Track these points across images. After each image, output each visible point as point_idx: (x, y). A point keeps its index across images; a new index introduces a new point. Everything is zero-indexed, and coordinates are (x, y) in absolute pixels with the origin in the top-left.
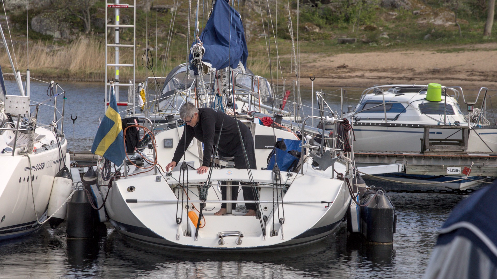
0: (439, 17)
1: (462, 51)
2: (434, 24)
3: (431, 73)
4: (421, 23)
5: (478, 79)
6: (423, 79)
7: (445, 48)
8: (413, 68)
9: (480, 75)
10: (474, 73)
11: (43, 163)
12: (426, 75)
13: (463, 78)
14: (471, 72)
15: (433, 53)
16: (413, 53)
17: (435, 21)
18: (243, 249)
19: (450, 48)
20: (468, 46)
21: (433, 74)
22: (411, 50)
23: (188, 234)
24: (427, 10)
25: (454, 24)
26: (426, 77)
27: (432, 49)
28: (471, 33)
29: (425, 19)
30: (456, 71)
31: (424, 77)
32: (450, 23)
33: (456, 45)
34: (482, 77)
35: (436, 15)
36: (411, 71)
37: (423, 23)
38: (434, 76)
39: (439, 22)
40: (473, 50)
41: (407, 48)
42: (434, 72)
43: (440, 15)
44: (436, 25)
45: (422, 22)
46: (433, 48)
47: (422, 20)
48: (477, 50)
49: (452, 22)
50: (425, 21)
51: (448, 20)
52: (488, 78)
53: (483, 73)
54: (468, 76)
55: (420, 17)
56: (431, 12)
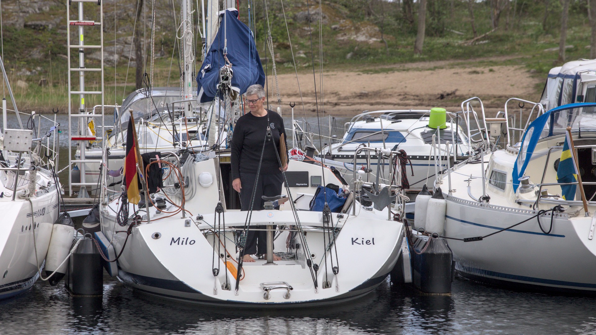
0: (362, 33)
1: (392, 72)
2: (356, 41)
3: (358, 97)
4: (341, 40)
5: (413, 103)
6: (350, 104)
7: (372, 68)
8: (337, 92)
9: (414, 99)
10: (407, 96)
11: (44, 208)
12: (352, 99)
13: (395, 103)
14: (404, 95)
15: (359, 74)
16: (335, 75)
17: (357, 37)
18: (293, 303)
19: (377, 68)
20: (397, 66)
21: (360, 98)
22: (333, 71)
23: (227, 287)
24: (347, 25)
25: (379, 40)
26: (353, 102)
27: (357, 70)
28: (399, 50)
29: (345, 34)
30: (386, 95)
31: (351, 102)
32: (374, 39)
33: (384, 64)
34: (417, 102)
35: (357, 30)
36: (334, 95)
37: (343, 40)
38: (362, 101)
39: (361, 38)
40: (404, 70)
41: (328, 69)
42: (361, 96)
43: (362, 31)
44: (358, 42)
45: (342, 38)
46: (357, 68)
47: (342, 36)
48: (408, 70)
49: (377, 38)
50: (345, 38)
51: (371, 36)
52: (424, 103)
53: (417, 96)
54: (401, 100)
55: (339, 33)
56: (352, 27)
